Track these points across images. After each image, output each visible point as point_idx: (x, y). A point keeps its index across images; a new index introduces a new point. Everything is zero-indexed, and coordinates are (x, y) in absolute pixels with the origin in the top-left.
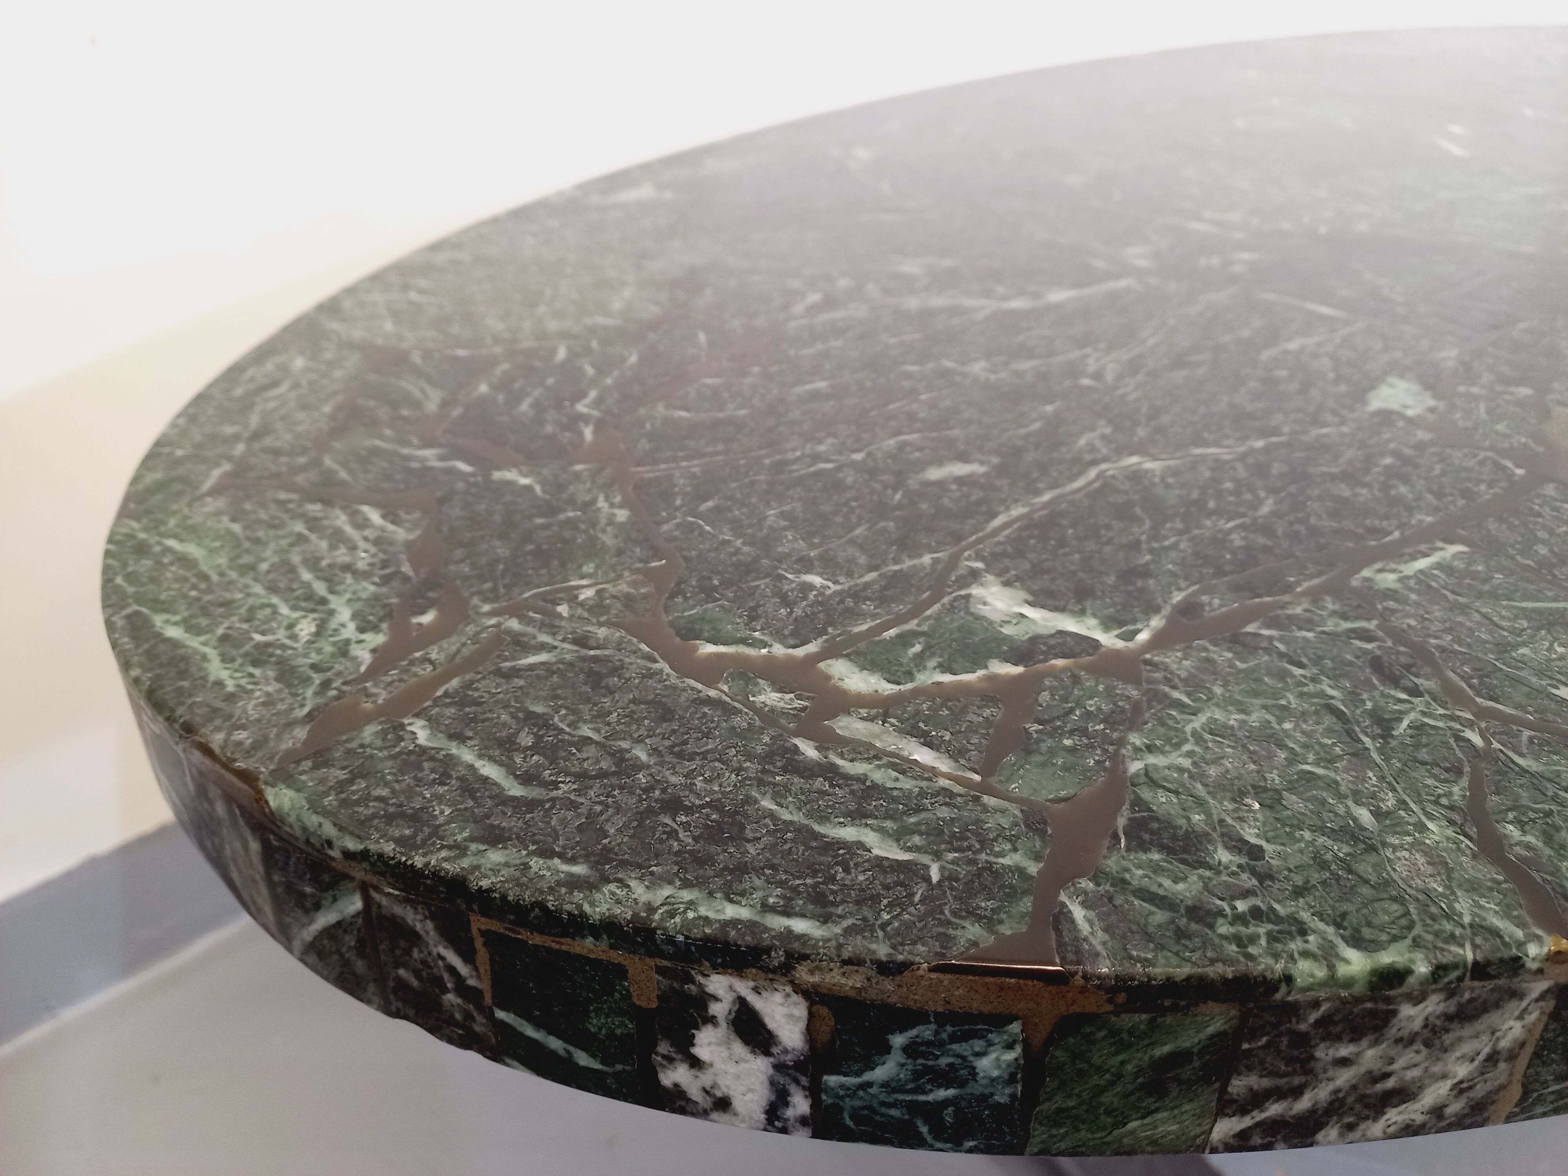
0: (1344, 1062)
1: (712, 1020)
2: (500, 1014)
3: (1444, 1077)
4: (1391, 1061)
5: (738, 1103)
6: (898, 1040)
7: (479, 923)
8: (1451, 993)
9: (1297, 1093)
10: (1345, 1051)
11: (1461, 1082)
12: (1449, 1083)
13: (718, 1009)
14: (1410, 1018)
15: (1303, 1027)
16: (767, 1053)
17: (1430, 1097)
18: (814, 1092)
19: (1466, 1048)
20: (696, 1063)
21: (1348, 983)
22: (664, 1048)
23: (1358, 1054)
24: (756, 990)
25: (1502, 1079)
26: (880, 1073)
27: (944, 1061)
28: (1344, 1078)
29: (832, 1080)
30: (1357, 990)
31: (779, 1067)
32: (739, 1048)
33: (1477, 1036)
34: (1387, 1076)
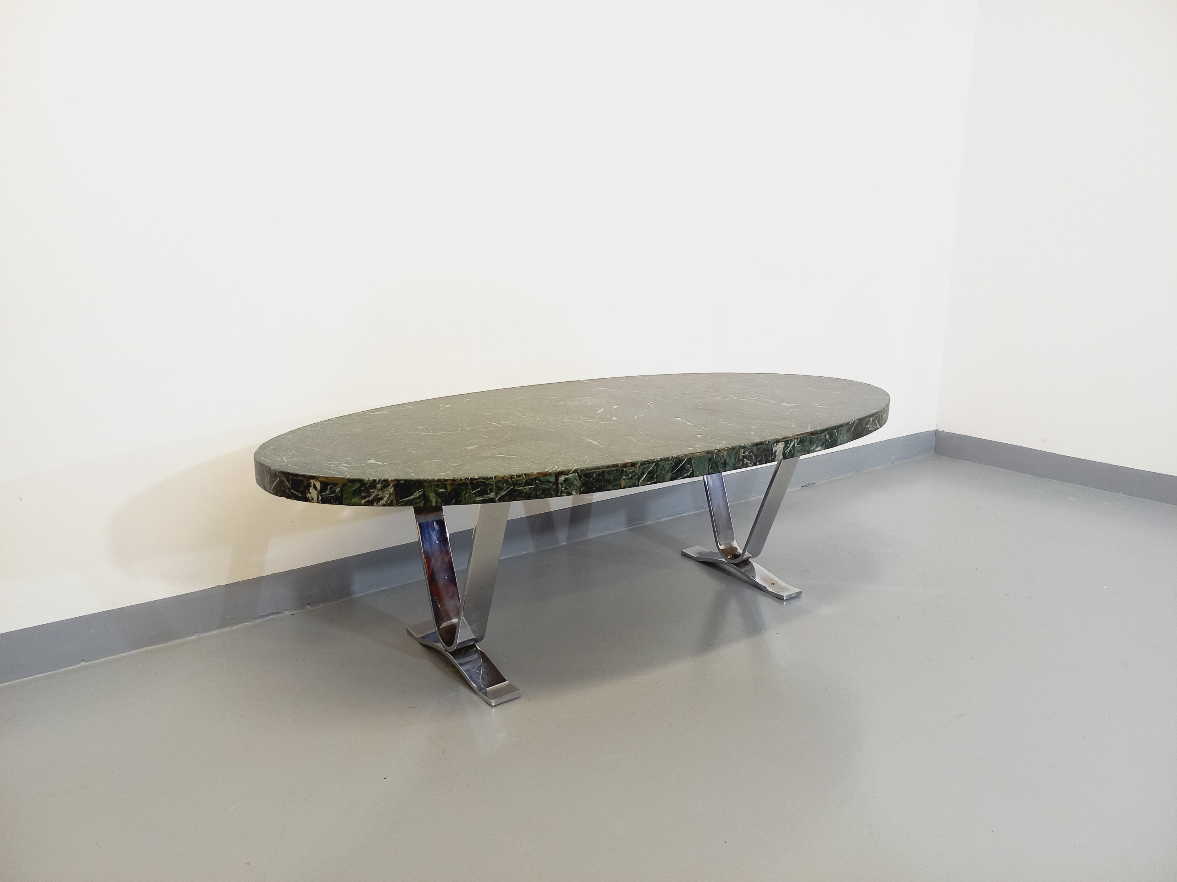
0: (373, 492)
1: (311, 486)
2: (292, 490)
3: (385, 496)
4: (378, 493)
5: (314, 498)
6: (329, 487)
7: (290, 477)
8: (382, 483)
9: (369, 497)
10: (373, 491)
11: (388, 497)
12: (386, 498)
13: (312, 485)
14: (378, 486)
15: (367, 486)
16: (317, 490)
17: (385, 499)
18: (321, 495)
19: (386, 492)
20: (310, 493)
21: (370, 481)
22: (307, 491)
23: (374, 491)
24: (315, 481)
25: (392, 499)
26: (327, 492)
27: (333, 490)
28: (374, 495)
29: (323, 493)
30: (372, 482)
31: (318, 492)
32: (314, 490)
33: (387, 490)
34: (378, 495)
